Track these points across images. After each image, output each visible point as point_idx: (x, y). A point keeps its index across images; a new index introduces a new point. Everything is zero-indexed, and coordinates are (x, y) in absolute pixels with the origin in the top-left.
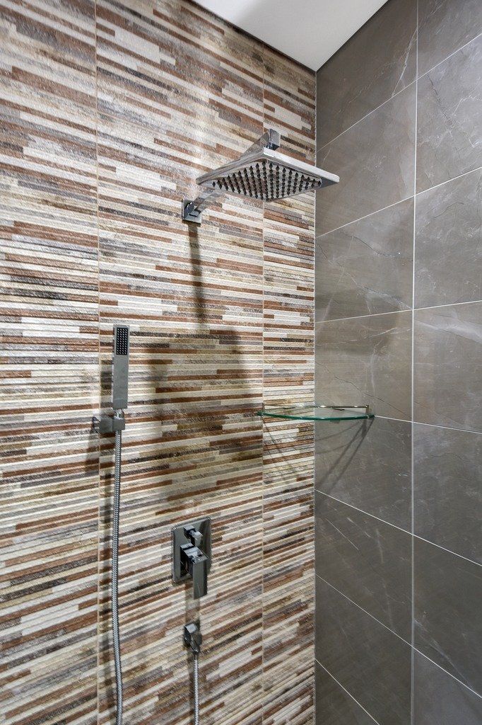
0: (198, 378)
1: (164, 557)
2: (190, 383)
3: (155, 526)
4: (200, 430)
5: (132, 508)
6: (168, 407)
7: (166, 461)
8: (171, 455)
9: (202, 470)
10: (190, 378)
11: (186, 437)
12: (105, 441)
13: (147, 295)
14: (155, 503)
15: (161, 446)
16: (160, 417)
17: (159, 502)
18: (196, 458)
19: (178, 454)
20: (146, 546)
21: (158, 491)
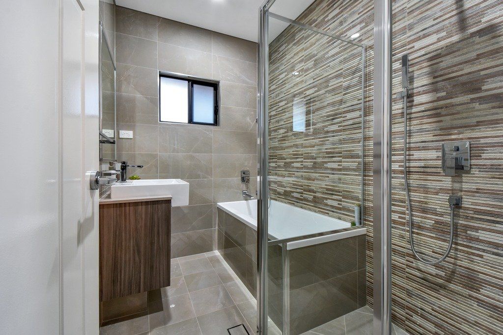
0: (461, 64)
1: (438, 157)
2: (455, 69)
3: (432, 141)
4: (462, 93)
5: (421, 132)
6: (440, 85)
7: (439, 111)
8: (442, 108)
9: (465, 115)
10: (455, 66)
11: (452, 98)
12: (409, 104)
13: (429, 35)
14: (432, 130)
15: (435, 104)
16: (435, 90)
17: (435, 130)
18: (459, 108)
19: (446, 107)
20: (428, 149)
21: (434, 125)
